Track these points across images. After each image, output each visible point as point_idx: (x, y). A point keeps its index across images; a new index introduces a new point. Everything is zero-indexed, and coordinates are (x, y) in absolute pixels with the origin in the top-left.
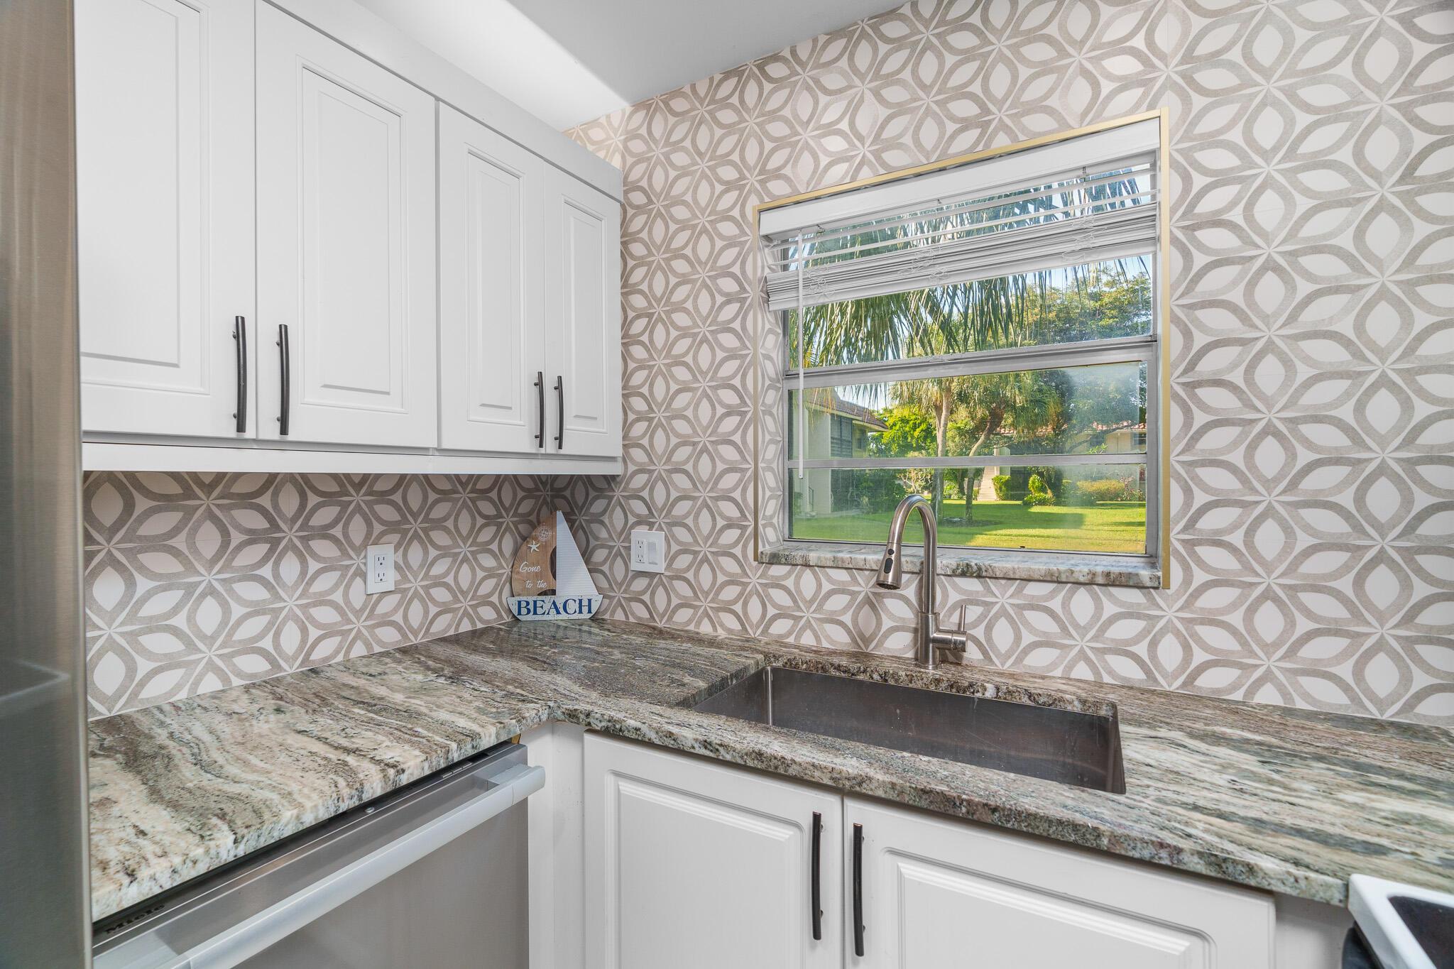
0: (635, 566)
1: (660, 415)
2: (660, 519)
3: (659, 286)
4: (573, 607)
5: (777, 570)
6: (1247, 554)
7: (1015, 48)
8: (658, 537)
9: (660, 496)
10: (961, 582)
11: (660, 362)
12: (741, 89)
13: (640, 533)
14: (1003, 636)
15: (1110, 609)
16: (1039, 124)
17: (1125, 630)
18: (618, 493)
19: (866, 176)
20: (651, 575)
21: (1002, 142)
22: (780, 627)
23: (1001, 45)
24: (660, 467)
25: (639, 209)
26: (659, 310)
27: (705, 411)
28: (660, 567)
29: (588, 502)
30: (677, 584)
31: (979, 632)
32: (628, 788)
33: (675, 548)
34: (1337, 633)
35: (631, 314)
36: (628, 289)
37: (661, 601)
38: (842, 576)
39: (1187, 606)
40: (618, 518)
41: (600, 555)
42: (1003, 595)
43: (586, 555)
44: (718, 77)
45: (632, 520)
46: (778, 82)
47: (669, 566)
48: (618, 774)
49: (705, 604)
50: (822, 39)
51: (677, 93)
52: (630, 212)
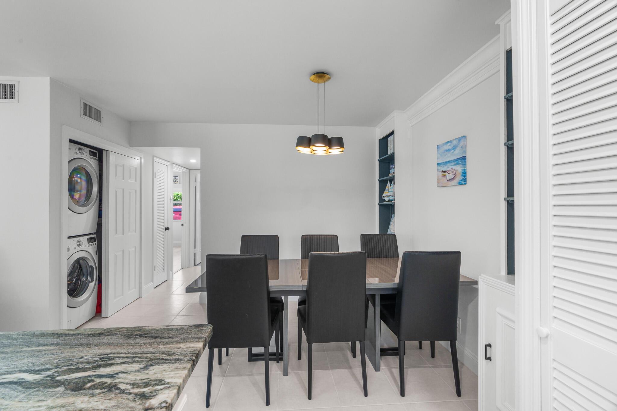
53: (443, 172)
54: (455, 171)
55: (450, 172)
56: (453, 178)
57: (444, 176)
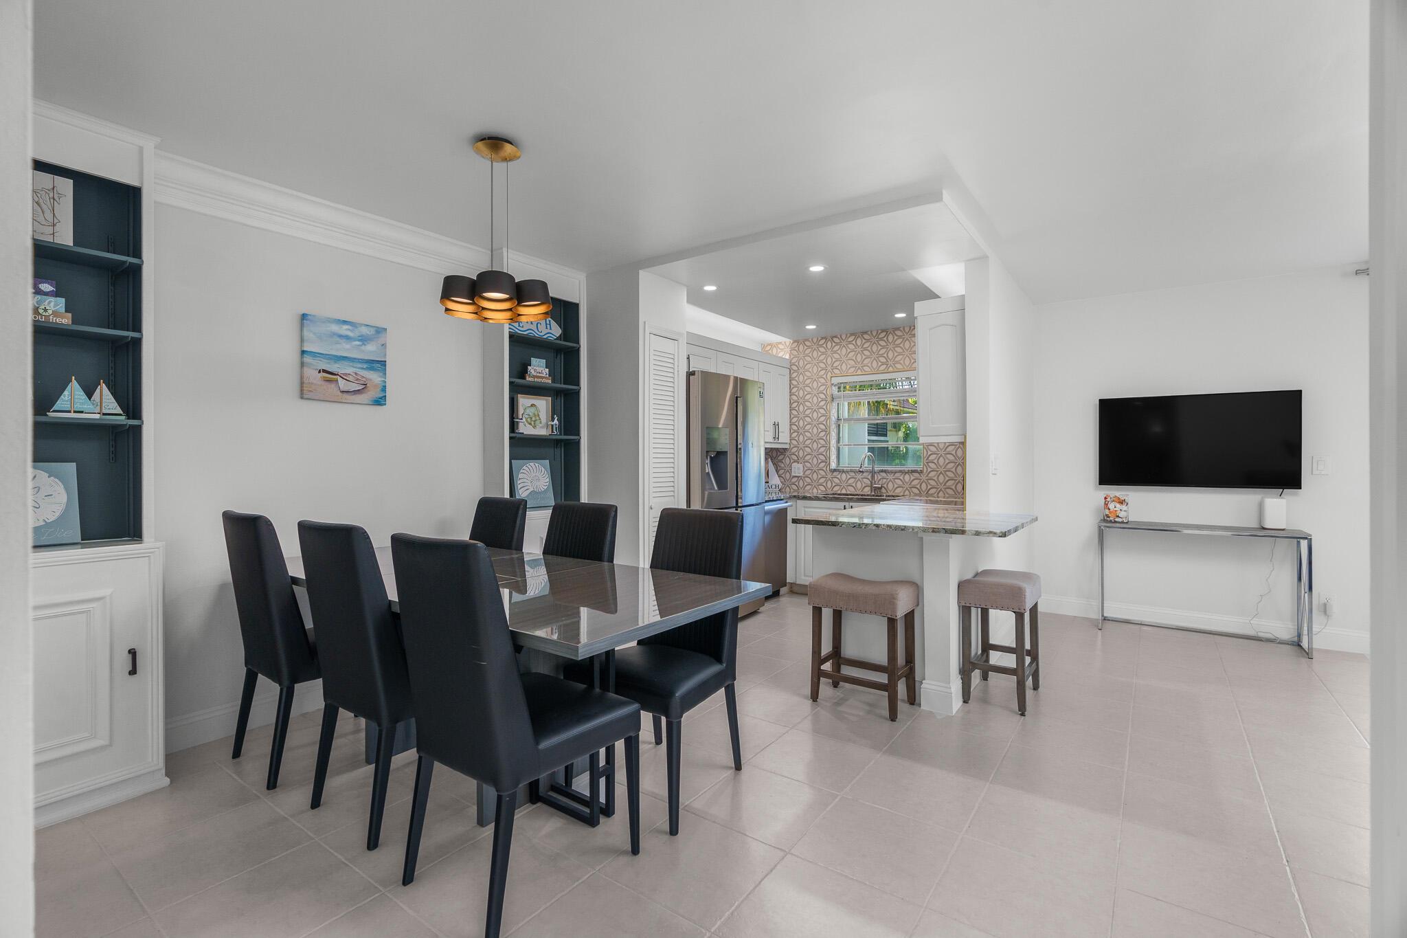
0: (793, 474)
1: (801, 431)
2: (801, 461)
3: (801, 393)
4: (774, 487)
5: (835, 474)
6: (937, 464)
7: (894, 348)
8: (801, 466)
9: (801, 454)
10: (881, 473)
11: (801, 416)
12: (826, 342)
13: (795, 465)
14: (890, 486)
15: (912, 478)
16: (899, 366)
17: (916, 482)
18: (788, 453)
19: (859, 372)
20: (798, 477)
21: (891, 369)
22: (836, 488)
23: (891, 346)
24: (801, 446)
25: (795, 371)
26: (801, 401)
27: (815, 430)
28: (801, 474)
29: (777, 456)
30: (806, 479)
31: (885, 486)
32: (806, 510)
33: (806, 468)
34: (952, 480)
35: (792, 401)
36: (791, 394)
37: (801, 484)
38: (853, 474)
39: (927, 476)
40: (787, 461)
41: (781, 472)
42: (890, 477)
43: (777, 471)
44: (819, 339)
45: (792, 461)
46: (837, 344)
47: (804, 474)
48: (805, 507)
49: (814, 484)
50: (849, 335)
51: (807, 340)
52: (792, 371)
53: (324, 371)
54: (364, 379)
55: (350, 378)
56: (359, 390)
57: (329, 381)
